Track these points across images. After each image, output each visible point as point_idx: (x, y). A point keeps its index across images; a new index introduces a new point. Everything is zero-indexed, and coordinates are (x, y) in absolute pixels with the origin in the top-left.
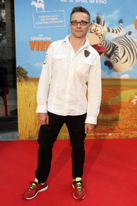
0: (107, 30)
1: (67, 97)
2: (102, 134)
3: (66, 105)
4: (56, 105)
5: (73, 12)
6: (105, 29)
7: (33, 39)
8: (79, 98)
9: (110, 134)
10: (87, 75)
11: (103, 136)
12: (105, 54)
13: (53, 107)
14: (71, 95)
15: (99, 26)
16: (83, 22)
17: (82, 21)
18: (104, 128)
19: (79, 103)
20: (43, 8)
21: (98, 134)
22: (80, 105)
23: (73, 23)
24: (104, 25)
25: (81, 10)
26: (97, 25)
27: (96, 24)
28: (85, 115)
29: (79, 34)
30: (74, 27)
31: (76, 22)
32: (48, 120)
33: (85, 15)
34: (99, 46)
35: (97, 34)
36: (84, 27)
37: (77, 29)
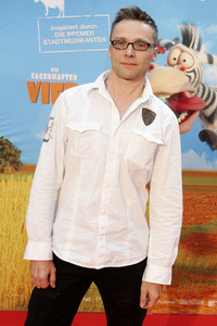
0: (205, 59)
1: (103, 221)
2: (192, 302)
3: (102, 243)
4: (76, 242)
5: (119, 19)
6: (202, 57)
7: (37, 77)
8: (130, 224)
9: (211, 303)
10: (149, 168)
11: (195, 307)
12: (203, 116)
13: (69, 246)
14: (112, 216)
15: (189, 50)
16: (140, 44)
17: (139, 42)
18: (195, 288)
19: (130, 236)
20: (62, 9)
21: (183, 302)
22: (132, 241)
23: (116, 43)
24: (199, 49)
25: (138, 15)
26: (185, 48)
27: (181, 45)
28: (144, 264)
29: (128, 72)
30: (120, 54)
31: (123, 42)
32: (53, 278)
33: (145, 26)
34: (188, 95)
35: (183, 69)
36: (140, 55)
37: (124, 60)
